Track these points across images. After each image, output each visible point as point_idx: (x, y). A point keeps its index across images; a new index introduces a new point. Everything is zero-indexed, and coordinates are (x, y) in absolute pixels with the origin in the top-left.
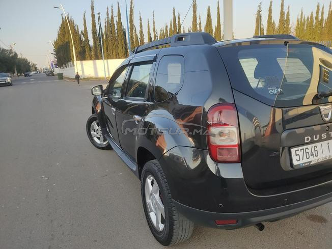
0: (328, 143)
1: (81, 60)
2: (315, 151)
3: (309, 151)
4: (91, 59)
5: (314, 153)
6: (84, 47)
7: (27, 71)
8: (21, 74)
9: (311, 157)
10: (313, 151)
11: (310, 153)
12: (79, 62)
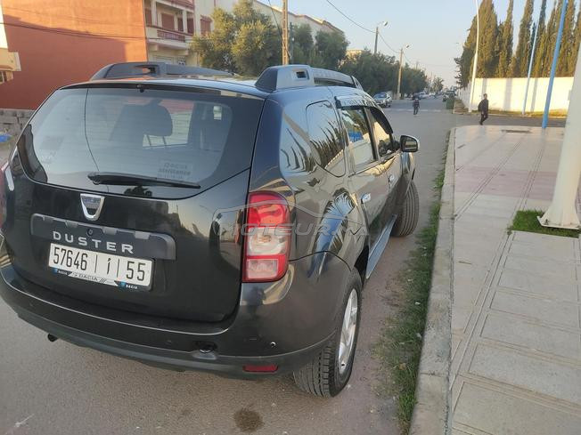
0: (109, 259)
1: (484, 77)
2: (82, 261)
3: (74, 257)
4: (505, 76)
5: (80, 263)
6: (498, 52)
7: (418, 91)
8: (409, 95)
9: (74, 267)
10: (79, 259)
11: (73, 260)
12: (480, 81)
